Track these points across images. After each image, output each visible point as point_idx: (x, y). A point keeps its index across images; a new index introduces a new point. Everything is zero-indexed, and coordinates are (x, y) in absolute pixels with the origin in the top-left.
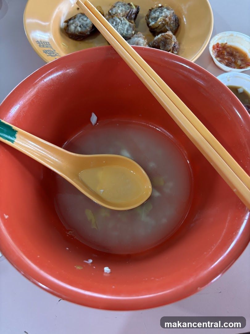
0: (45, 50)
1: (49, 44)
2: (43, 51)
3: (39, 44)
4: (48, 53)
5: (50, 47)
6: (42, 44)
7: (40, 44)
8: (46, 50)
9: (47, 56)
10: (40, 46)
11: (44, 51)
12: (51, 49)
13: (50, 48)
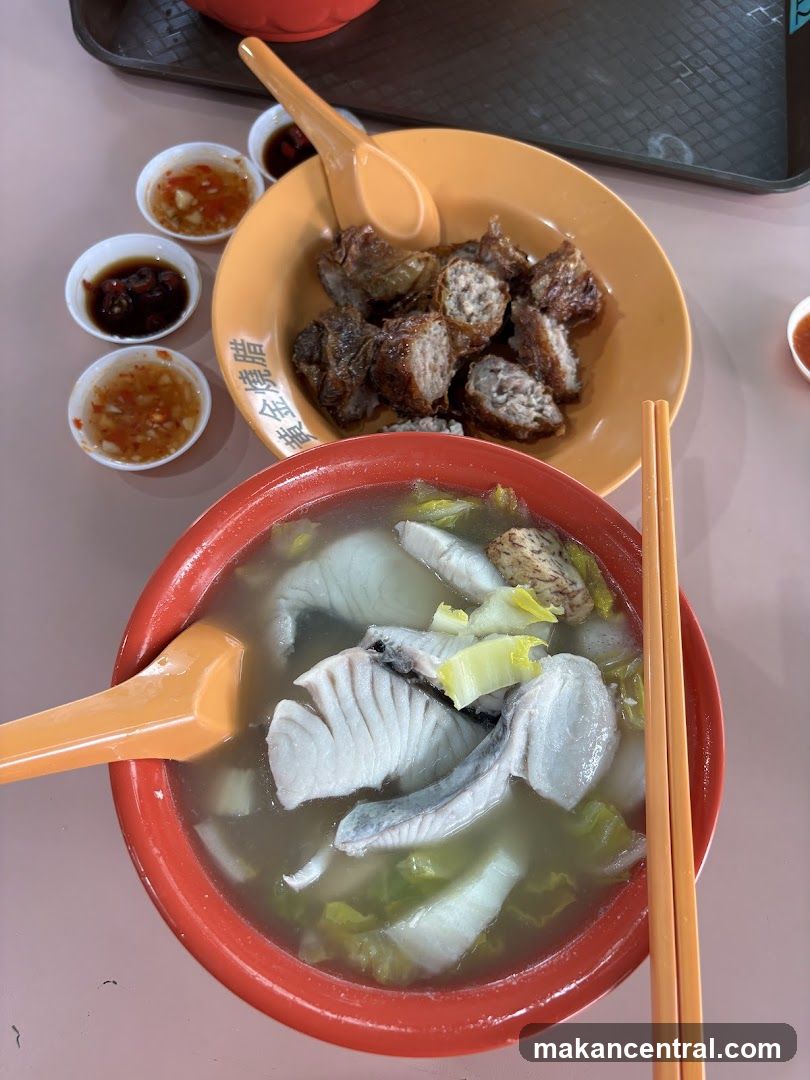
0: (245, 371)
1: (260, 350)
2: (239, 375)
3: (234, 352)
4: (251, 379)
5: (260, 361)
6: (244, 350)
7: (236, 349)
8: (247, 370)
9: (247, 390)
10: (235, 356)
11: (240, 373)
12: (262, 368)
13: (259, 363)
